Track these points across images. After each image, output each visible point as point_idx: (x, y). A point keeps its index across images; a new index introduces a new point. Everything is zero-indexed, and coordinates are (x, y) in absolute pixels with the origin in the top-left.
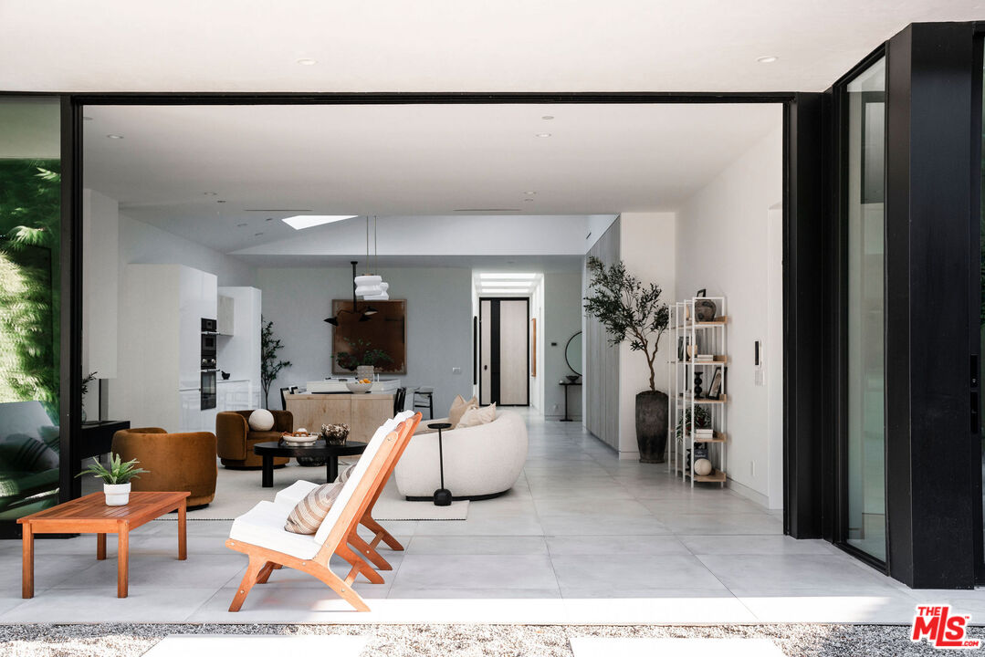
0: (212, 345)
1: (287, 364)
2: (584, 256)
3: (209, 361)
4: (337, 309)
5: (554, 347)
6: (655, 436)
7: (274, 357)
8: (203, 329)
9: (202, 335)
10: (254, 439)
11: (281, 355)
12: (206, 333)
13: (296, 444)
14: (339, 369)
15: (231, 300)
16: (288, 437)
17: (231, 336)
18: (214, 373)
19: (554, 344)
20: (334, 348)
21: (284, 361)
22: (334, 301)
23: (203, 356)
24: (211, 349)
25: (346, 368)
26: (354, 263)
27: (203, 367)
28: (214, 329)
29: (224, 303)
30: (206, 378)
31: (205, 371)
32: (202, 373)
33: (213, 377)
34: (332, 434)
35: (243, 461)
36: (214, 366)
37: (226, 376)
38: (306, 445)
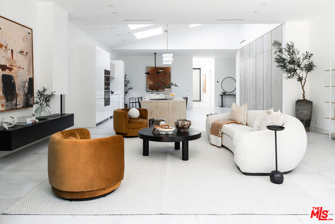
0: (108, 81)
1: (131, 88)
2: (238, 50)
3: (107, 87)
4: (148, 70)
5: (218, 83)
6: (308, 120)
7: (127, 86)
8: (105, 74)
9: (105, 76)
10: (131, 123)
11: (129, 86)
12: (106, 75)
13: (164, 133)
14: (149, 90)
15: (114, 65)
16: (158, 128)
17: (114, 78)
18: (109, 91)
19: (218, 82)
20: (147, 83)
21: (130, 87)
22: (147, 67)
23: (105, 85)
24: (108, 82)
25: (151, 89)
26: (155, 53)
27: (105, 89)
28: (109, 74)
29: (112, 65)
30: (106, 93)
31: (106, 91)
32: (105, 92)
33: (109, 93)
34: (183, 126)
35: (126, 134)
36: (109, 89)
37: (112, 93)
38: (170, 133)
